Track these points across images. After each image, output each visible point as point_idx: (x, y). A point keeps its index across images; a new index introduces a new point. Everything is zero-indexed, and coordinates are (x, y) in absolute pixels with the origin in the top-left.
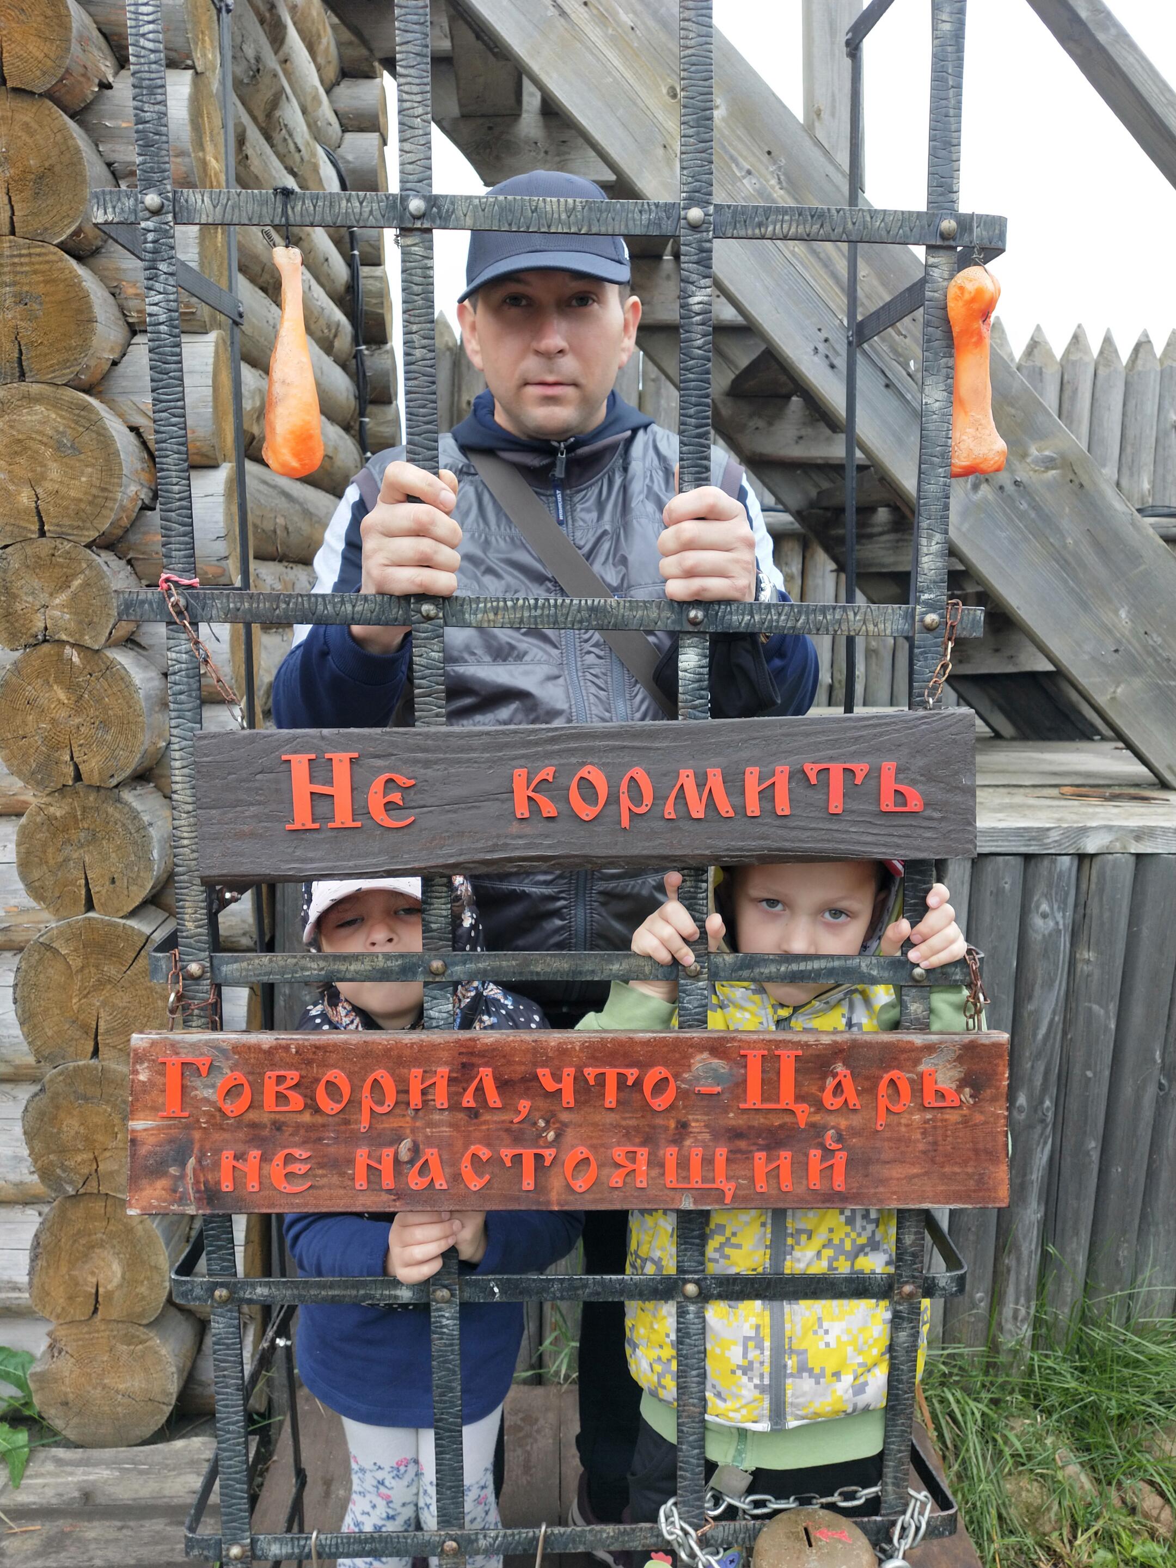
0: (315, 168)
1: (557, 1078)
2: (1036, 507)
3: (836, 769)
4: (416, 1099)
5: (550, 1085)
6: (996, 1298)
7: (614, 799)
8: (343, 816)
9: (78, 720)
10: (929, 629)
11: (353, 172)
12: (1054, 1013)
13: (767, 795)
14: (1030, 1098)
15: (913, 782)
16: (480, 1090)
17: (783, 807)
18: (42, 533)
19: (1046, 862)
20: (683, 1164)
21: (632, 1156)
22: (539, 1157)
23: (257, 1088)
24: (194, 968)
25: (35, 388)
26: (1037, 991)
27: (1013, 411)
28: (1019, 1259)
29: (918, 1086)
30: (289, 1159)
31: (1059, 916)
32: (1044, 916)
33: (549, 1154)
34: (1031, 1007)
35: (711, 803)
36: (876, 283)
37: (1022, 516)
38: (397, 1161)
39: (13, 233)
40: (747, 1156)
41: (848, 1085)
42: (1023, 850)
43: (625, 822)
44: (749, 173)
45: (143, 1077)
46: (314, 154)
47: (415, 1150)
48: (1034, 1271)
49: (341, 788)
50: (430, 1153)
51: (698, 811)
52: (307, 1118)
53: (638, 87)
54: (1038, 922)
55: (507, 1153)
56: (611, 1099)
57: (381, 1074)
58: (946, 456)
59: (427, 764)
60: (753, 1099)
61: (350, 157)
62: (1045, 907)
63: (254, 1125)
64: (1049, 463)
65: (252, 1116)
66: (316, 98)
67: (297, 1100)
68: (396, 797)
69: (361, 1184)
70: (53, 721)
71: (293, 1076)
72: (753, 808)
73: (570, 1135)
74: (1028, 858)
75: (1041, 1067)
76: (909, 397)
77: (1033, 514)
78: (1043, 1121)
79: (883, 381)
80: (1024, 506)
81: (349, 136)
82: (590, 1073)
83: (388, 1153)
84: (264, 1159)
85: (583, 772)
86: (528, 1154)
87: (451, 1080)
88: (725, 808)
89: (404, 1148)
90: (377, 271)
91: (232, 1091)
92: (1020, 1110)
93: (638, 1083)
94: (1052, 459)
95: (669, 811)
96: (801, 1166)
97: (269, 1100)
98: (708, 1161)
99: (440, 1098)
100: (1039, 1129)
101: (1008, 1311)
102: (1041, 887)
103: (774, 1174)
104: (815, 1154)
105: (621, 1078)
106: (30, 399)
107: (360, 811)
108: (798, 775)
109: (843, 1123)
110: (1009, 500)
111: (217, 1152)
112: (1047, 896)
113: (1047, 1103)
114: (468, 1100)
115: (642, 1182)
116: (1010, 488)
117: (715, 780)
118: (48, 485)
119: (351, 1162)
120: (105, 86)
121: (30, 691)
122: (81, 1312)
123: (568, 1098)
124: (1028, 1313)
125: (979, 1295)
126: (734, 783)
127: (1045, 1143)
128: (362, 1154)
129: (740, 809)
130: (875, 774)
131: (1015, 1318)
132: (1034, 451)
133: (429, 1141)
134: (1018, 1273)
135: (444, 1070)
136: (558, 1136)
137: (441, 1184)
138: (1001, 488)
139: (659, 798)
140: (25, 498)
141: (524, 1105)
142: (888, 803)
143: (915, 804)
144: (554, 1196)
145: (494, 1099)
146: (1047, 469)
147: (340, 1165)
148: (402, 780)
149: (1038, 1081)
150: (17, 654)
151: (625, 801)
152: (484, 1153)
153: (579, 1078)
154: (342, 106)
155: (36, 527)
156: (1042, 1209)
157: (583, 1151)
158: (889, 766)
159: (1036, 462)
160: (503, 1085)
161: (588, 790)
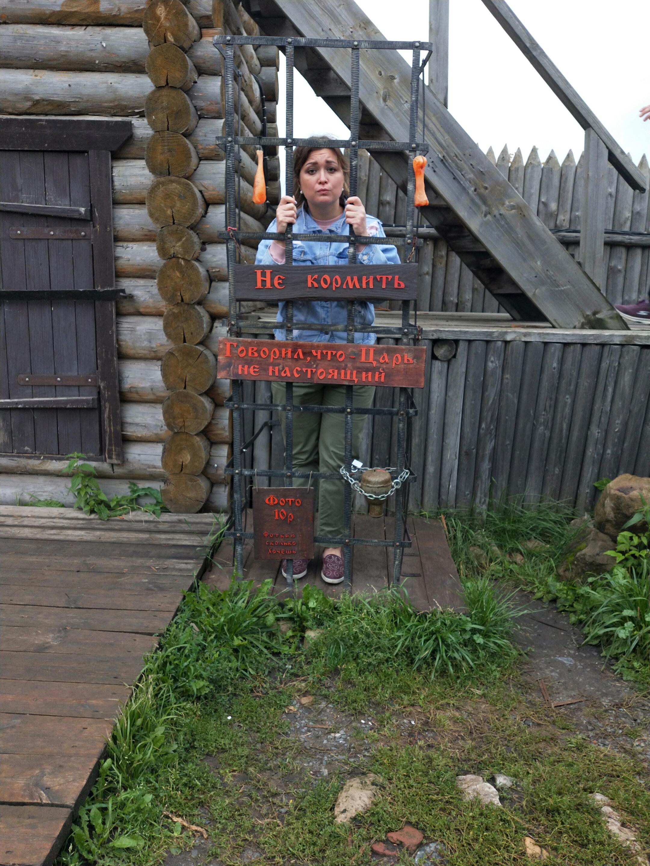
0: (251, 87)
1: (317, 353)
2: (507, 223)
3: (384, 277)
4: (283, 355)
5: (315, 354)
6: (474, 493)
7: (331, 284)
8: (268, 285)
9: (183, 282)
10: (409, 244)
11: (265, 84)
12: (495, 396)
13: (368, 283)
14: (486, 425)
15: (403, 281)
16: (298, 354)
17: (371, 286)
18: (174, 223)
19: (493, 344)
20: (346, 374)
21: (333, 372)
22: (312, 371)
23: (247, 351)
24: (233, 323)
25: (173, 178)
26: (489, 388)
27: (499, 188)
28: (482, 481)
29: (403, 358)
30: (254, 368)
31: (497, 362)
32: (492, 362)
33: (314, 370)
34: (487, 393)
35: (354, 285)
36: (451, 141)
37: (502, 226)
38: (279, 370)
39: (168, 130)
40: (361, 373)
41: (386, 357)
42: (485, 339)
43: (334, 289)
44: (406, 102)
45: (221, 347)
46: (251, 81)
47: (283, 368)
48: (488, 487)
49: (268, 279)
50: (287, 369)
51: (351, 286)
52: (258, 359)
53: (368, 71)
54: (490, 365)
55: (304, 370)
56: (329, 358)
57: (276, 349)
59: (288, 273)
60: (363, 359)
61: (264, 78)
62: (492, 359)
63: (246, 360)
64: (513, 207)
65: (246, 358)
66: (252, 57)
67: (256, 354)
68: (280, 281)
69: (271, 374)
70: (175, 282)
71: (255, 349)
72: (364, 286)
73: (319, 367)
74: (487, 342)
75: (490, 415)
76: (462, 182)
77: (506, 226)
78: (491, 433)
79: (452, 177)
80: (503, 223)
81: (264, 68)
82: (324, 352)
83: (277, 368)
84: (249, 367)
85: (324, 276)
86: (309, 370)
87: (292, 352)
88: (358, 286)
89: (281, 367)
90: (273, 125)
91: (242, 351)
92: (483, 429)
93: (336, 354)
94: (513, 206)
95: (344, 287)
96: (373, 376)
97: (250, 354)
98: (352, 374)
99: (289, 355)
100: (489, 436)
101: (478, 500)
102: (491, 352)
103: (367, 377)
104: (377, 373)
105: (332, 353)
106: (172, 181)
107: (272, 284)
108: (375, 279)
109: (384, 366)
110: (498, 221)
111: (238, 365)
112: (493, 355)
113: (492, 427)
114: (296, 357)
115: (335, 377)
116: (498, 216)
117: (355, 279)
118: (176, 208)
119: (268, 369)
120: (195, 82)
121: (168, 273)
122: (177, 471)
123: (319, 357)
124: (485, 500)
125: (467, 493)
126: (360, 281)
127: (491, 441)
128: (271, 368)
129: (361, 287)
130: (393, 279)
131: (480, 502)
132: (507, 203)
133: (286, 366)
134: (481, 486)
135: (290, 349)
136: (317, 366)
137: (289, 375)
138: (495, 216)
139: (342, 284)
140: (169, 212)
141: (309, 359)
142: (396, 286)
143: (403, 286)
144: (315, 380)
145: (301, 356)
146: (512, 209)
147: (266, 370)
148: (281, 277)
149: (489, 419)
150: (164, 261)
151: (334, 284)
152: (299, 369)
153: (322, 353)
154: (261, 56)
155: (172, 221)
156: (491, 465)
157: (321, 370)
158: (397, 277)
159: (508, 207)
160: (304, 353)
161: (325, 281)
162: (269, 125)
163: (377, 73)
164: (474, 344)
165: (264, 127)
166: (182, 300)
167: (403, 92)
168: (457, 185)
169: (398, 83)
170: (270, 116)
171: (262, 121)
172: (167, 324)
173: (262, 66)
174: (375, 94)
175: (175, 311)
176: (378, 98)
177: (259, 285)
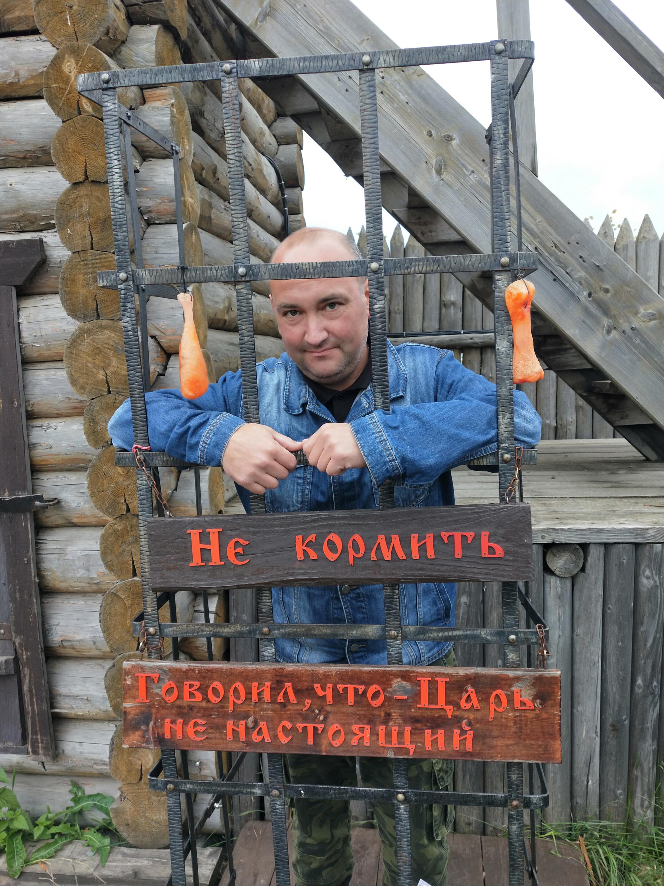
0: (261, 171)
1: (324, 689)
2: (645, 341)
3: (458, 536)
4: (255, 697)
5: (320, 693)
6: (630, 794)
7: (345, 550)
8: (215, 559)
9: (128, 482)
10: (505, 462)
11: (284, 166)
12: (656, 632)
13: (422, 548)
14: (644, 680)
15: (498, 542)
16: (286, 693)
17: (431, 554)
18: (109, 392)
19: (647, 547)
20: (388, 735)
21: (362, 730)
22: (315, 729)
23: (180, 691)
24: (151, 630)
25: (104, 322)
26: (646, 620)
27: (629, 289)
28: (642, 772)
29: (511, 699)
30: (196, 724)
31: (656, 578)
32: (648, 578)
33: (320, 727)
34: (642, 629)
35: (394, 552)
36: (546, 225)
37: (636, 347)
38: (246, 727)
39: (92, 248)
40: (421, 731)
41: (474, 697)
42: (633, 541)
43: (351, 562)
44: (473, 172)
45: (128, 682)
46: (259, 164)
47: (256, 722)
48: (652, 779)
49: (214, 546)
50: (263, 724)
51: (387, 556)
52: (204, 704)
53: (411, 133)
54: (644, 581)
55: (300, 726)
56: (351, 700)
57: (238, 685)
58: (510, 375)
59: (254, 533)
60: (424, 702)
61: (282, 159)
62: (648, 573)
63: (180, 707)
64: (652, 317)
65: (179, 702)
66: (262, 134)
67: (199, 696)
68: (240, 550)
69: (230, 737)
70: (116, 483)
71: (197, 684)
72: (415, 555)
73: (331, 717)
74: (637, 545)
75: (650, 662)
76: (567, 285)
77: (643, 346)
78: (653, 694)
79: (552, 277)
80: (638, 341)
81: (282, 147)
82: (341, 687)
83: (242, 722)
84: (185, 723)
85: (330, 537)
86: (310, 727)
87: (272, 689)
88: (401, 555)
89: (250, 720)
91: (169, 691)
92: (639, 687)
93: (365, 692)
94: (653, 315)
95: (373, 556)
96: (449, 738)
97: (186, 695)
98: (401, 734)
99: (267, 697)
100: (650, 698)
101: (637, 802)
102: (644, 563)
103: (435, 742)
104: (457, 731)
105: (356, 691)
106: (102, 328)
107: (223, 556)
108: (438, 538)
109: (472, 716)
110: (629, 338)
111: (163, 719)
112: (648, 566)
113: (655, 683)
114: (280, 699)
115: (367, 743)
116: (629, 331)
117: (396, 541)
118: (112, 369)
119: (225, 727)
121: (105, 468)
122: (134, 779)
123: (329, 699)
124: (650, 803)
125: (619, 791)
126: (405, 543)
127: (655, 706)
128: (230, 723)
129: (409, 555)
130: (478, 537)
131: (642, 806)
132: (642, 310)
133: (262, 718)
134: (642, 780)
135: (268, 684)
136: (325, 718)
137: (268, 740)
138: (624, 332)
139: (368, 550)
140: (101, 376)
141: (308, 702)
142: (485, 553)
143: (499, 552)
144: (323, 748)
145: (292, 698)
146: (651, 320)
147: (221, 728)
148: (242, 541)
149: (649, 671)
150: (99, 451)
151: (351, 552)
152: (289, 725)
153: (334, 690)
154: (277, 132)
155: (106, 389)
156: (656, 743)
157: (336, 726)
158: (485, 534)
159: (643, 316)
160: (297, 692)
161: (332, 546)
162: (291, 218)
163: (425, 134)
164: (614, 550)
165: (286, 221)
166: (128, 510)
167: (467, 159)
168: (559, 289)
169: (458, 145)
170: (294, 206)
171: (283, 213)
172: (105, 548)
173: (279, 145)
174: (424, 165)
175: (119, 527)
176: (429, 171)
177: (197, 560)
